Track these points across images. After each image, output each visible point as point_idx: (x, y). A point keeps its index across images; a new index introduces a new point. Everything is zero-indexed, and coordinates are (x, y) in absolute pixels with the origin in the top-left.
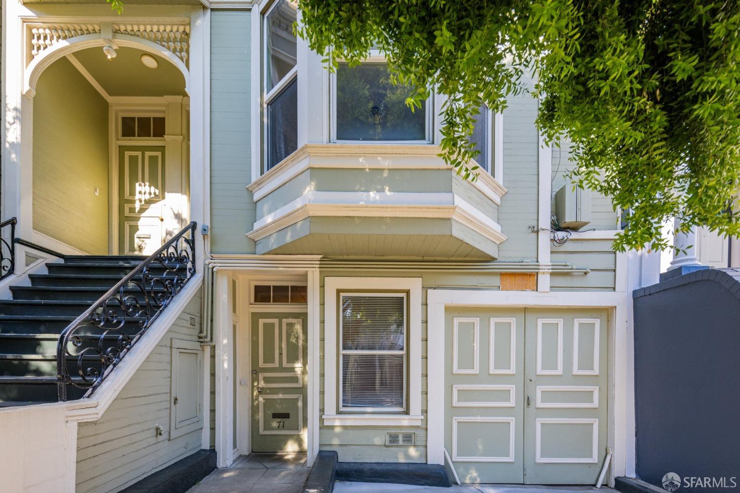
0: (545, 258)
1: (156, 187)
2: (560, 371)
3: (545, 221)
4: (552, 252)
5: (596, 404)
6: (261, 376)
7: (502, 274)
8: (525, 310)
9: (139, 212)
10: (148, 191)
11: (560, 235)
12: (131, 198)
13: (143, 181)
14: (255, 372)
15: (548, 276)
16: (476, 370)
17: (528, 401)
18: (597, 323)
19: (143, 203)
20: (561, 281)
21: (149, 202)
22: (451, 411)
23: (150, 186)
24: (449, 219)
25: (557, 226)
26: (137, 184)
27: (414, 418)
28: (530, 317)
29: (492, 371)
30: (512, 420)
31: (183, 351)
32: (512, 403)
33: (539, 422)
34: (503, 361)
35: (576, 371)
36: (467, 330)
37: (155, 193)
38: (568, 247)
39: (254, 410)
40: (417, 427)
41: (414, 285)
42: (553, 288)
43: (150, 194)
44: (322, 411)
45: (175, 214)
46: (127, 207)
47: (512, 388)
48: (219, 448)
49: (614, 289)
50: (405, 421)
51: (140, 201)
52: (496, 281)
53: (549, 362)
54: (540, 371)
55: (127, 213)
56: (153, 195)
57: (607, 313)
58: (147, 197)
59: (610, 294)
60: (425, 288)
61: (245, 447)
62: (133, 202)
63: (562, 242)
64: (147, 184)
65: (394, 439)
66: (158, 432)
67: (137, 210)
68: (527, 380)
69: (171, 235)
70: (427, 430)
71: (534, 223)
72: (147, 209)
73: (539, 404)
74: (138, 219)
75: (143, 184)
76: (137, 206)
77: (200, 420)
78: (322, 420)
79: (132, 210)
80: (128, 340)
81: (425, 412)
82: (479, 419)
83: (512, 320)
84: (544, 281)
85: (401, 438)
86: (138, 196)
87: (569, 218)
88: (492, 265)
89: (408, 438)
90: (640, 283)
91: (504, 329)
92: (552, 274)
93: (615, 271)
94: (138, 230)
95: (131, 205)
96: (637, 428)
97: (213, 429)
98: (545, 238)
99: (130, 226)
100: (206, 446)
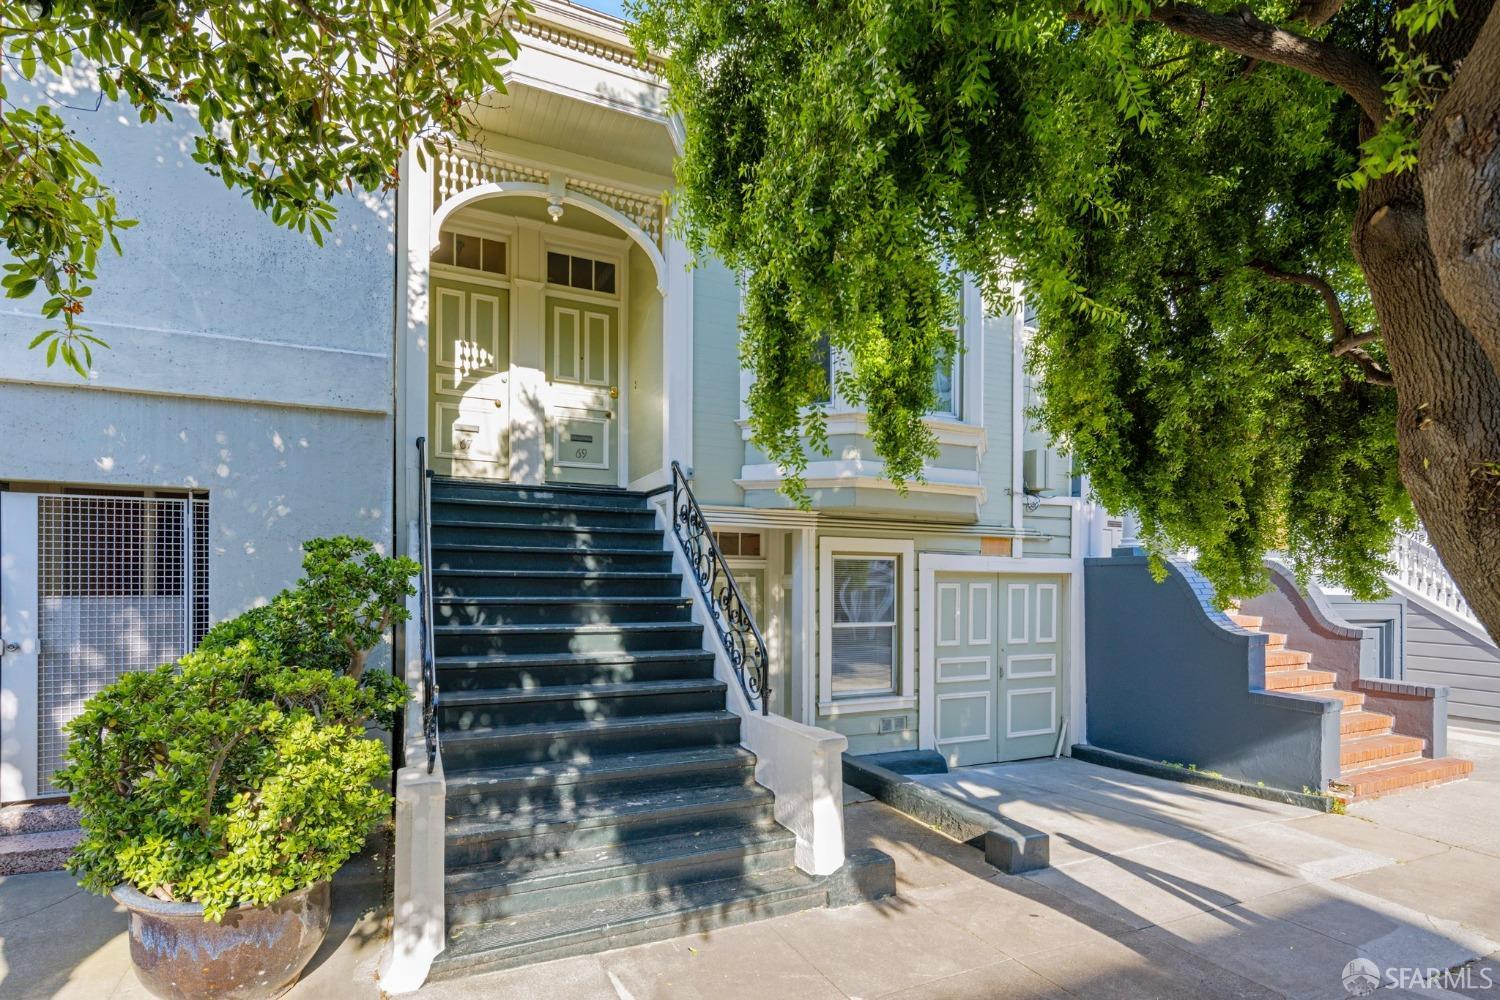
0: (1018, 523)
1: (490, 351)
2: (1025, 640)
3: (1018, 487)
4: (1024, 517)
5: (1053, 672)
7: (982, 538)
8: (998, 575)
9: (459, 388)
10: (475, 356)
11: (1032, 499)
12: (446, 364)
13: (468, 338)
15: (1021, 542)
16: (958, 641)
17: (1001, 672)
18: (1054, 588)
19: (467, 374)
20: (1032, 547)
21: (477, 375)
22: (939, 687)
23: (479, 349)
24: (974, 498)
25: (1028, 492)
26: (458, 343)
27: (907, 700)
28: (1002, 582)
29: (972, 642)
30: (987, 694)
32: (988, 676)
33: (1011, 693)
34: (980, 630)
35: (1039, 639)
36: (949, 595)
37: (487, 361)
38: (1037, 513)
40: (910, 709)
41: (906, 547)
42: (1025, 554)
43: (479, 360)
44: (818, 696)
45: (528, 399)
46: (439, 378)
47: (987, 659)
49: (1070, 555)
51: (463, 370)
52: (977, 545)
53: (1018, 633)
54: (1011, 641)
55: (439, 389)
56: (483, 364)
57: (1063, 579)
58: (475, 366)
59: (1066, 560)
60: (918, 552)
62: (451, 371)
63: (1034, 506)
64: (475, 344)
65: (887, 724)
67: (457, 384)
68: (1000, 649)
69: (523, 432)
70: (918, 711)
71: (1009, 486)
72: (472, 385)
73: (1011, 675)
74: (457, 400)
75: (467, 344)
76: (458, 378)
79: (448, 384)
81: (917, 692)
82: (962, 695)
83: (988, 587)
84: (1018, 546)
85: (893, 723)
86: (458, 363)
87: (1039, 484)
88: (976, 529)
90: (1089, 553)
91: (981, 595)
92: (1024, 540)
93: (1070, 537)
94: (458, 416)
95: (446, 376)
96: (1087, 694)
98: (1019, 500)
99: (444, 410)
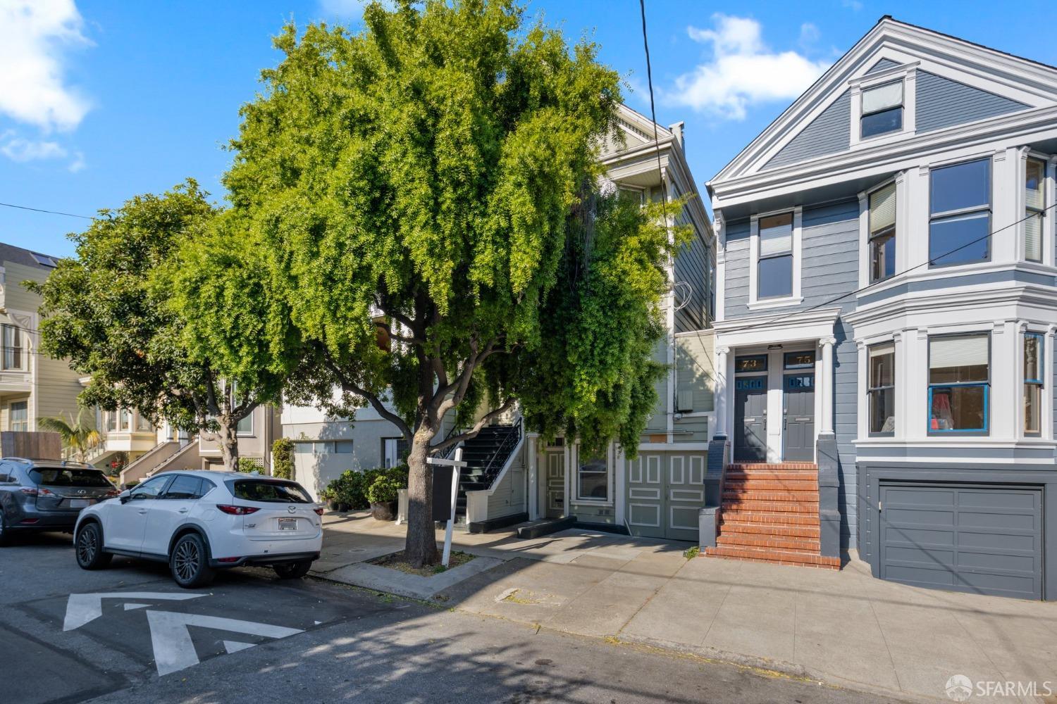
0: (670, 427)
2: (683, 482)
3: (670, 409)
4: (673, 424)
6: (550, 481)
7: (650, 435)
8: (666, 452)
11: (678, 416)
14: (548, 479)
15: (672, 436)
16: (641, 481)
17: (667, 497)
18: (702, 458)
20: (678, 439)
22: (628, 501)
25: (676, 412)
27: (609, 503)
28: (666, 456)
29: (648, 481)
30: (658, 506)
31: (516, 472)
32: (658, 498)
33: (672, 508)
34: (653, 477)
35: (691, 482)
38: (681, 422)
39: (547, 498)
40: (611, 507)
42: (674, 441)
44: (570, 498)
47: (658, 490)
48: (530, 512)
49: (707, 441)
50: (604, 504)
52: (648, 439)
53: (677, 478)
54: (672, 482)
59: (703, 444)
61: (543, 513)
63: (678, 419)
65: (601, 512)
66: (507, 502)
68: (666, 487)
70: (615, 509)
71: (665, 410)
73: (672, 499)
77: (523, 500)
78: (570, 502)
80: (503, 462)
81: (614, 500)
82: (641, 505)
83: (658, 457)
84: (670, 438)
85: (604, 512)
87: (683, 408)
89: (607, 512)
91: (653, 462)
92: (674, 435)
93: (706, 432)
97: (528, 504)
98: (670, 418)
100: (525, 511)
